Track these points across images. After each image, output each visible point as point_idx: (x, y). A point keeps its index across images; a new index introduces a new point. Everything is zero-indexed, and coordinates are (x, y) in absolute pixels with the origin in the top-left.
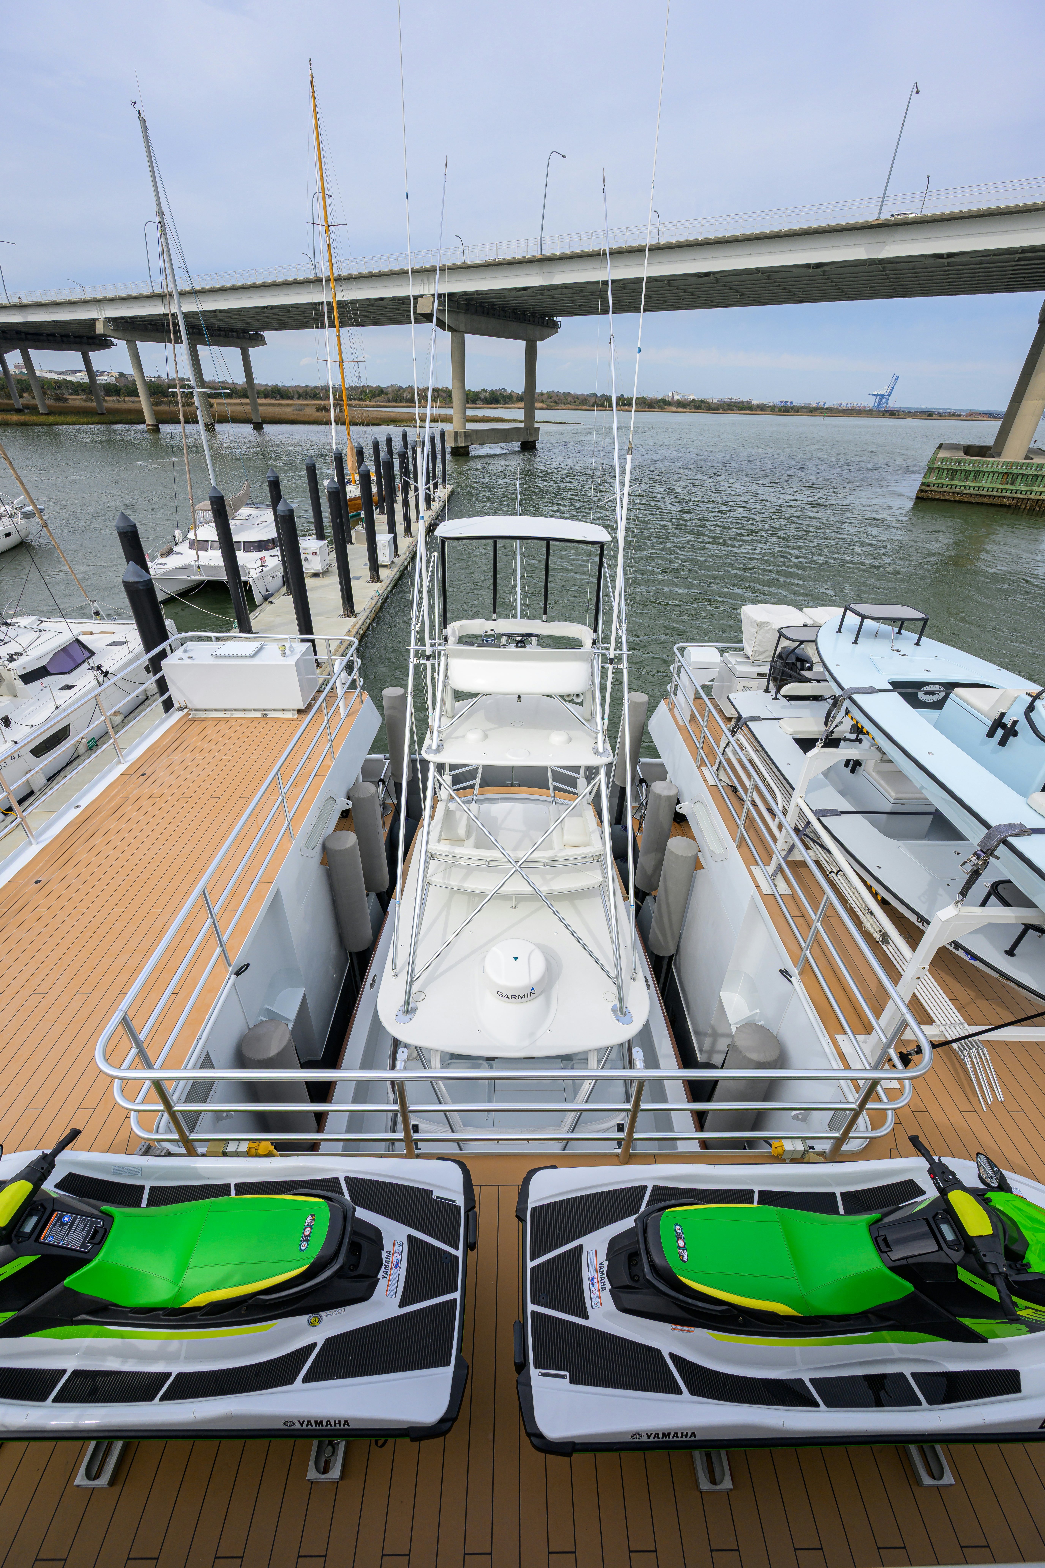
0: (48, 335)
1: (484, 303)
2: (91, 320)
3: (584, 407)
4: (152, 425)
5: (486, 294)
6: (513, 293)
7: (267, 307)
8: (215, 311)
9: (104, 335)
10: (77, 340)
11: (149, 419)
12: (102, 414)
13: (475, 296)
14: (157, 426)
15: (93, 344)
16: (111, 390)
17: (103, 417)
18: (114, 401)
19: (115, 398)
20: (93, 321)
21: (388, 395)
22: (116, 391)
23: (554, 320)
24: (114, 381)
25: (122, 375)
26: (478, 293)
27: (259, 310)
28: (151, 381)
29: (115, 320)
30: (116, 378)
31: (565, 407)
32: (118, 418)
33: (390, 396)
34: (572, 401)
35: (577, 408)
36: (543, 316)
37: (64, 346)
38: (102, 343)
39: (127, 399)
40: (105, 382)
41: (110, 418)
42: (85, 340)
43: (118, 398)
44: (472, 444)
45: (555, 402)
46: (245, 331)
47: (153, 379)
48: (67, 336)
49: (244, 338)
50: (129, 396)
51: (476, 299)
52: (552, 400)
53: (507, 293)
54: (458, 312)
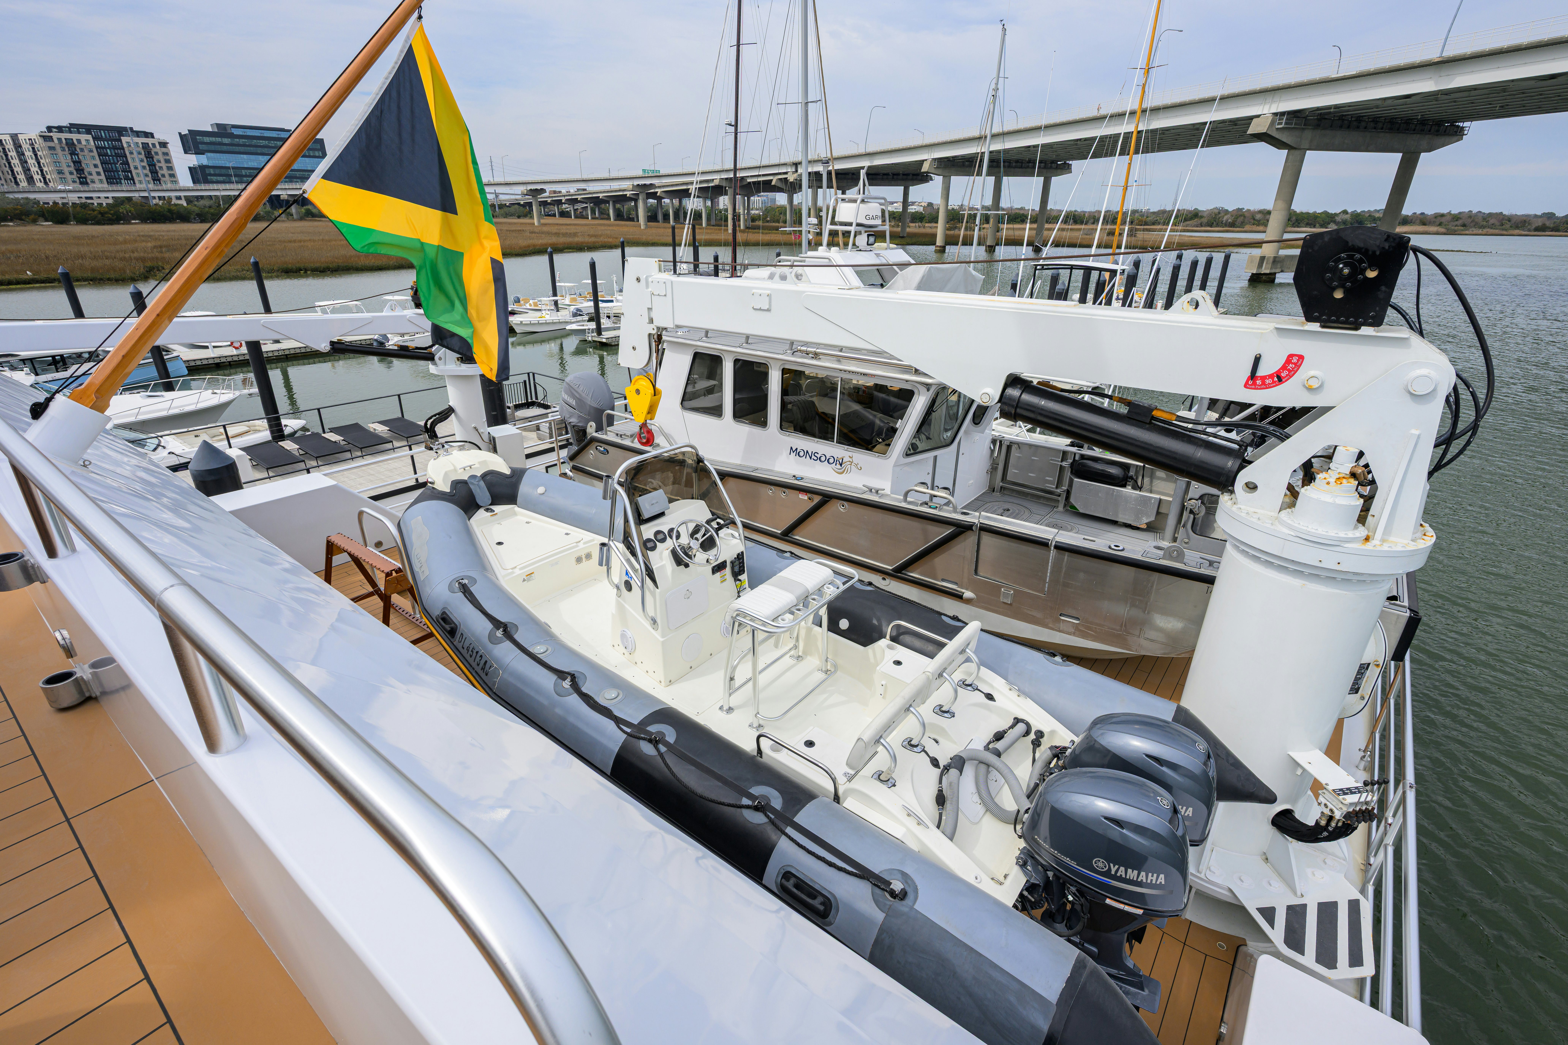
0: (884, 174)
1: (1343, 115)
2: (920, 161)
3: (1517, 232)
4: (940, 246)
5: (1349, 106)
6: (1390, 102)
7: (1080, 140)
8: (1029, 147)
9: (927, 172)
10: (905, 177)
11: (939, 241)
12: (903, 237)
13: (1332, 110)
14: (944, 247)
15: (916, 179)
16: (918, 218)
17: (903, 240)
18: (916, 227)
19: (917, 224)
20: (922, 162)
21: (1203, 220)
22: (920, 218)
23: (1458, 126)
24: (921, 209)
25: (930, 205)
26: (1336, 107)
27: (1072, 142)
28: (953, 209)
29: (940, 160)
30: (924, 207)
31: (1480, 231)
32: (914, 240)
33: (1205, 220)
34: (1497, 223)
35: (1505, 232)
36: (1439, 123)
37: (893, 182)
38: (923, 178)
39: (927, 225)
40: (914, 211)
41: (908, 240)
42: (910, 177)
43: (920, 224)
44: (1282, 271)
45: (1464, 225)
46: (1053, 162)
47: (955, 207)
48: (898, 174)
49: (1051, 167)
50: (929, 222)
51: (1334, 112)
52: (1460, 222)
53: (1379, 103)
54: (1303, 129)
